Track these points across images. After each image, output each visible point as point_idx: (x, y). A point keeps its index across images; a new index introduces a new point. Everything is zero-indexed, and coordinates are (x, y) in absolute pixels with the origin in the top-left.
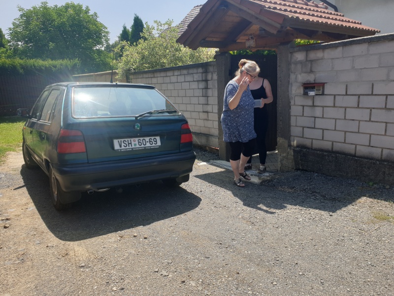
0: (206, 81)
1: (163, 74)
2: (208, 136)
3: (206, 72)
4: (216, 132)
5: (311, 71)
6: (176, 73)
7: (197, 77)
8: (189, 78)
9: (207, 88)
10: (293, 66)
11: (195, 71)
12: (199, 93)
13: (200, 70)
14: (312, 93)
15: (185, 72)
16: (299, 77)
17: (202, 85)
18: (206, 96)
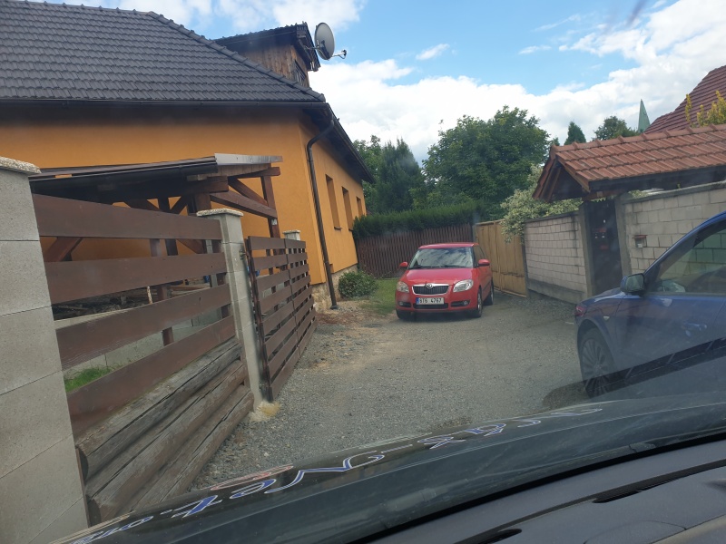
0: (574, 231)
1: (545, 223)
2: (580, 293)
3: (573, 222)
4: (585, 288)
5: (637, 224)
6: (555, 222)
7: (568, 227)
8: (563, 228)
9: (575, 239)
10: (626, 218)
11: (565, 220)
12: (570, 244)
13: (570, 220)
14: (640, 245)
15: (560, 221)
16: (632, 230)
17: (572, 236)
18: (576, 248)
